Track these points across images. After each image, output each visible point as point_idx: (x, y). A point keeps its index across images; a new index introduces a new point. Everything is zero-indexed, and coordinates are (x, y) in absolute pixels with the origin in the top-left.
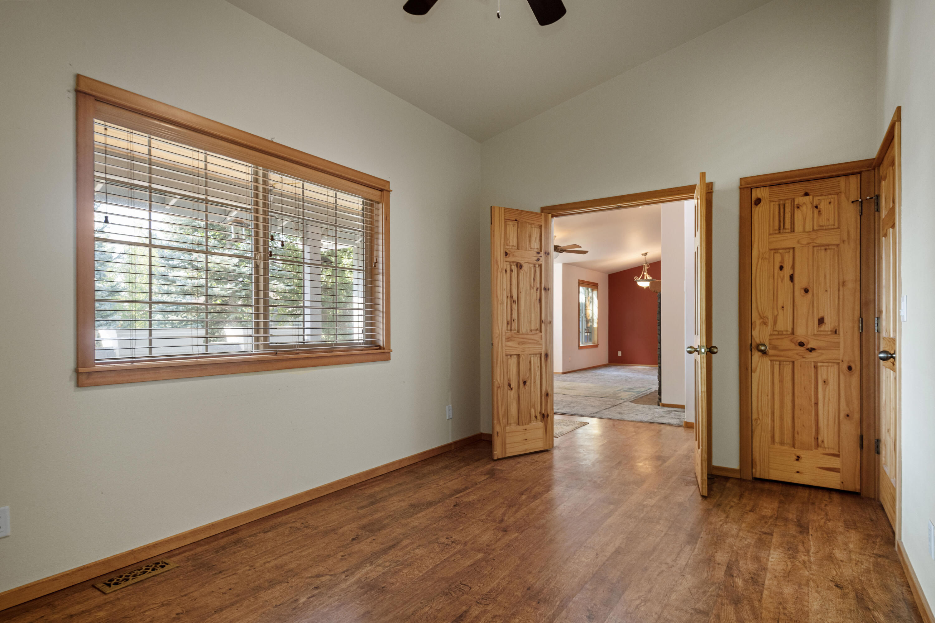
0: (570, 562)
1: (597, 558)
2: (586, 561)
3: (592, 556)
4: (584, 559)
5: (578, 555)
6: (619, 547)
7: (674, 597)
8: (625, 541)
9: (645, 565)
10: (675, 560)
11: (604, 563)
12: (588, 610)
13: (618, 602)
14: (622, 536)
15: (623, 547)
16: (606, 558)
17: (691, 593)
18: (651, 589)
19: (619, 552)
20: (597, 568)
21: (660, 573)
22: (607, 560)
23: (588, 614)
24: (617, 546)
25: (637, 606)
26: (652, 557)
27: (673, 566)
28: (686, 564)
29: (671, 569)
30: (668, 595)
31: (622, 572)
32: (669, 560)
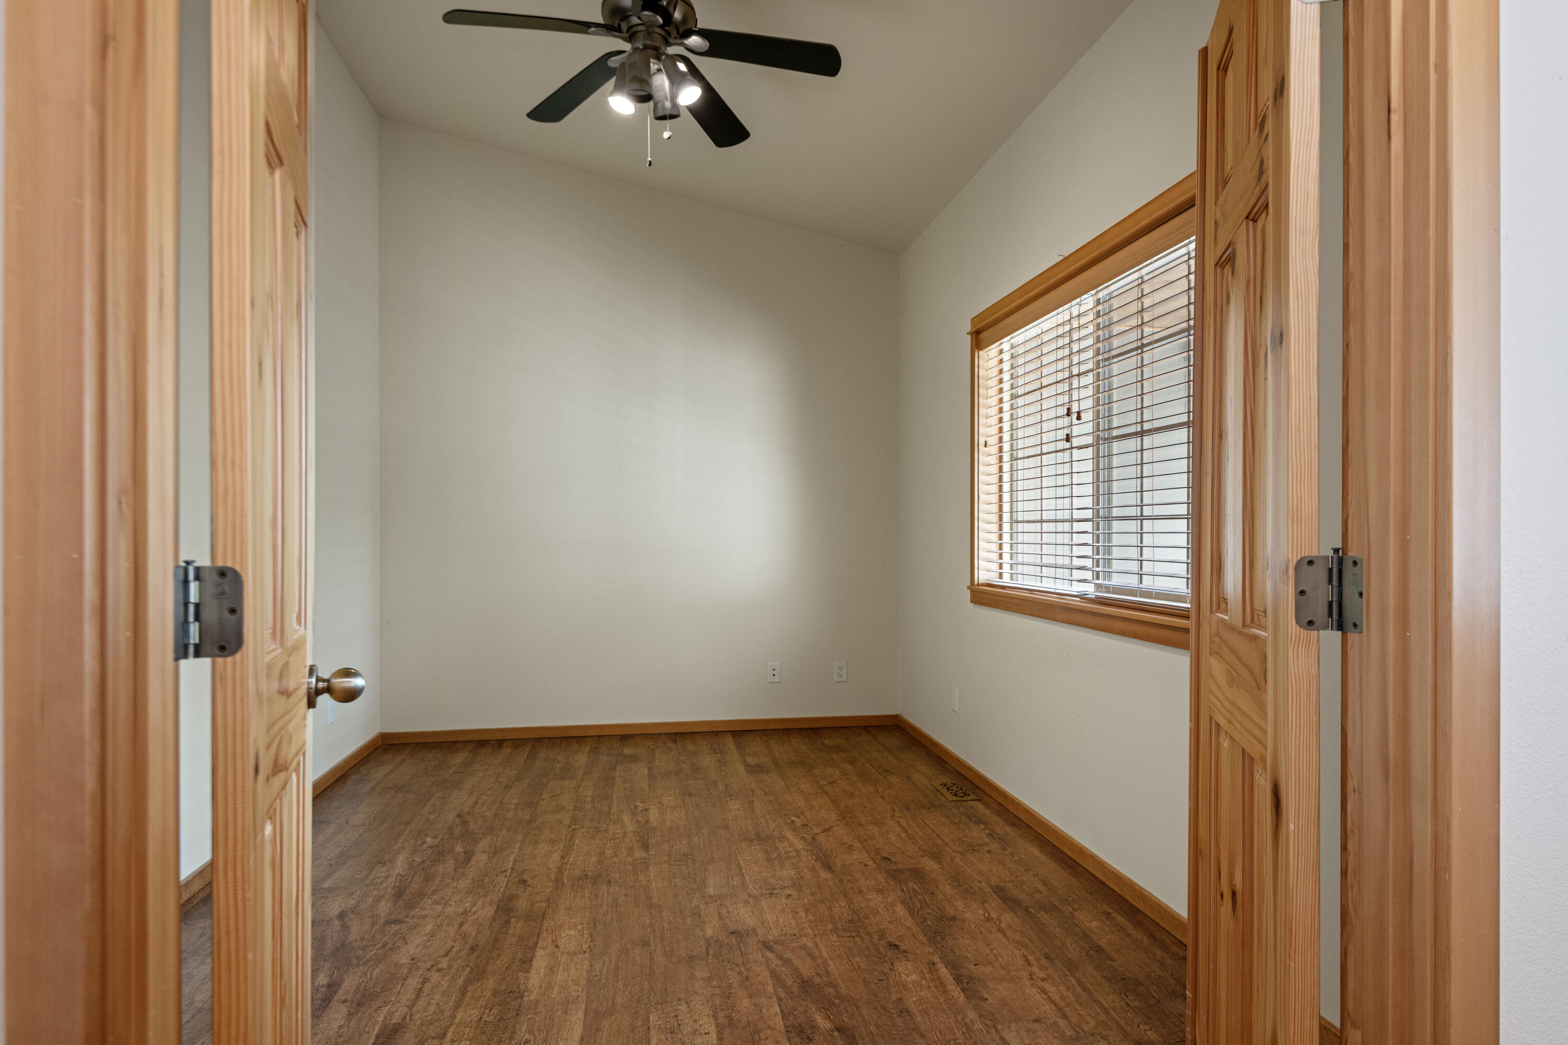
0: (588, 923)
1: (553, 941)
2: (567, 932)
3: (563, 940)
4: (572, 933)
5: (586, 936)
6: (528, 972)
7: (429, 928)
8: (522, 987)
9: (474, 955)
10: (425, 980)
11: (538, 936)
12: (529, 886)
13: (500, 902)
14: (532, 998)
15: (520, 974)
16: (539, 945)
17: (404, 939)
18: (460, 927)
19: (524, 962)
20: (545, 927)
21: (450, 951)
22: (537, 942)
23: (527, 883)
24: (533, 973)
25: (474, 905)
26: (466, 972)
27: (428, 970)
28: (405, 980)
29: (433, 964)
30: (436, 927)
31: (507, 934)
32: (435, 977)
